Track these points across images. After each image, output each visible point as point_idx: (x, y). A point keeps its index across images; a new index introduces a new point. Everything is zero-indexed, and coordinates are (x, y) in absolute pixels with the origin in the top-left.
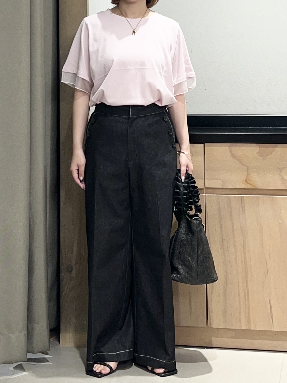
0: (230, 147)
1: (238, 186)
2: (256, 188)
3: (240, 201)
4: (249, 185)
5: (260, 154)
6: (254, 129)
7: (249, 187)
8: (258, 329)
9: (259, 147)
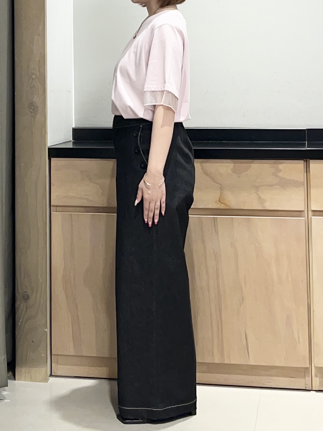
0: (202, 163)
1: (210, 206)
2: (230, 208)
3: (213, 223)
4: (223, 205)
5: (234, 171)
6: (228, 143)
7: (222, 206)
8: (233, 362)
9: (234, 163)
